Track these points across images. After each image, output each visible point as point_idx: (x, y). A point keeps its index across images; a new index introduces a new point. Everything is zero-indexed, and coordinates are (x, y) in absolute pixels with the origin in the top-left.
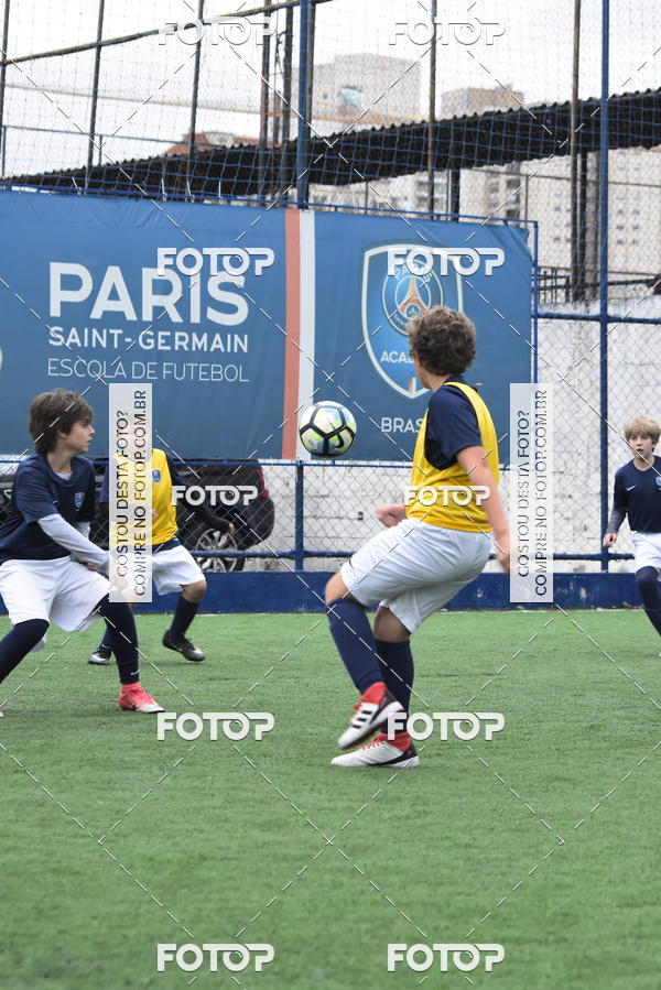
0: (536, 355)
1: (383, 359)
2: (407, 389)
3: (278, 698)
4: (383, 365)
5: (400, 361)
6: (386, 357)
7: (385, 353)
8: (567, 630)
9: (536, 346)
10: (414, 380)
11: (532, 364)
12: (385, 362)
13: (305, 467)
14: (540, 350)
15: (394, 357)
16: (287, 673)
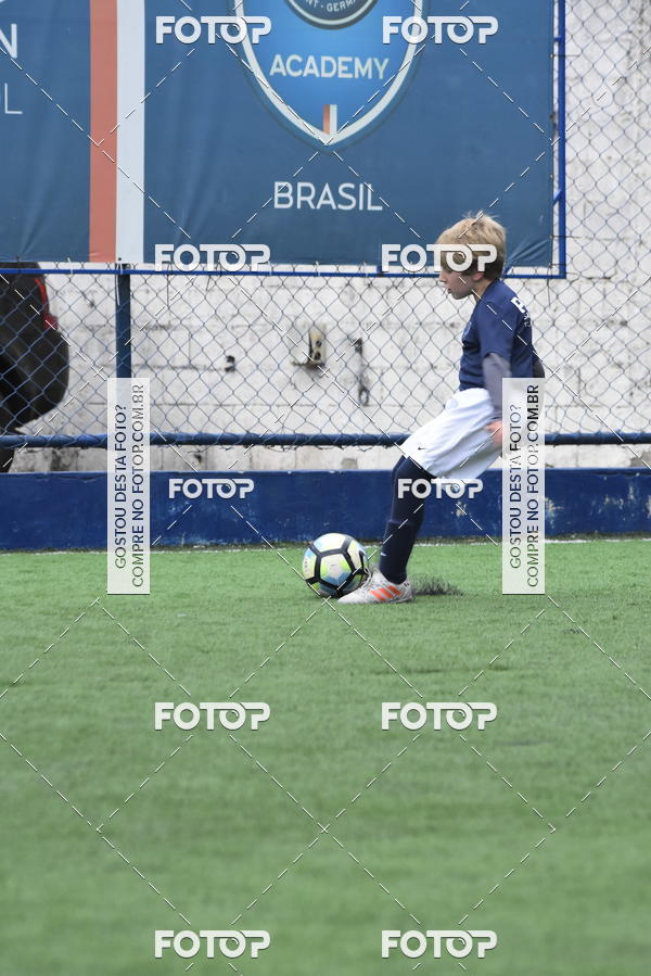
0: (562, 57)
1: (274, 70)
2: (321, 128)
3: (116, 720)
4: (276, 82)
5: (307, 71)
6: (279, 66)
7: (278, 58)
8: (632, 580)
9: (562, 41)
10: (333, 109)
11: (556, 75)
12: (279, 74)
13: (132, 277)
14: (570, 48)
15: (295, 66)
16: (124, 670)
